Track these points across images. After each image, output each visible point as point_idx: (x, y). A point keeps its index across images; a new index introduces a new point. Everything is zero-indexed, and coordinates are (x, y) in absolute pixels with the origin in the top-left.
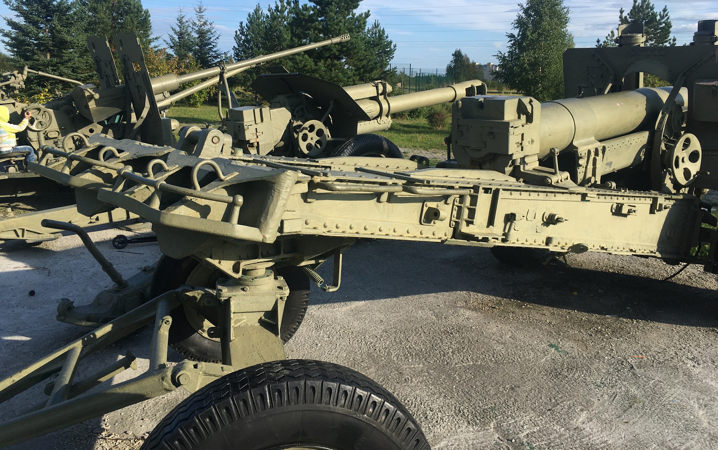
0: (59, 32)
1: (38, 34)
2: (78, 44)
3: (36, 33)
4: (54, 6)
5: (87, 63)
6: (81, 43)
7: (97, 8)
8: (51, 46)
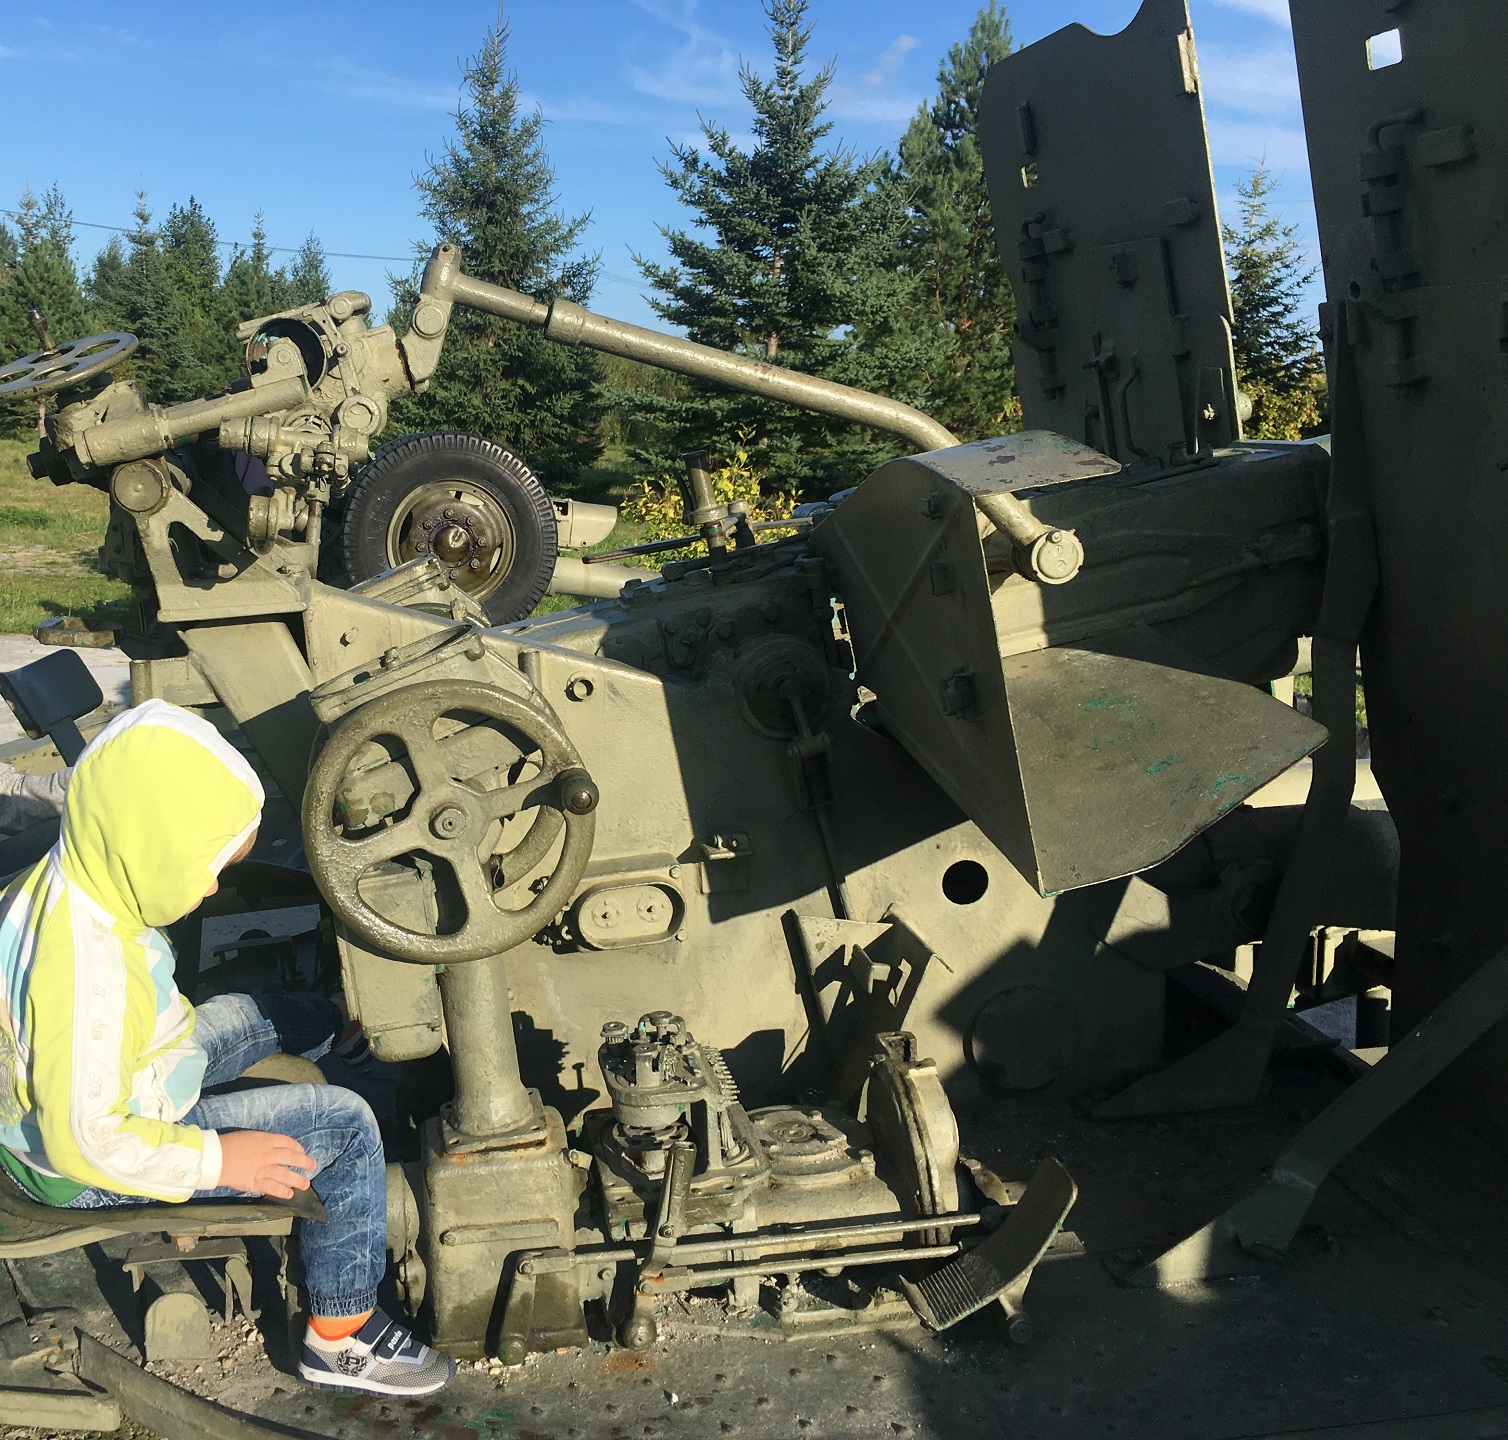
0: (811, 266)
1: (750, 274)
2: (864, 304)
3: (746, 274)
4: (806, 186)
5: (883, 366)
6: (872, 301)
7: (932, 190)
8: (783, 315)
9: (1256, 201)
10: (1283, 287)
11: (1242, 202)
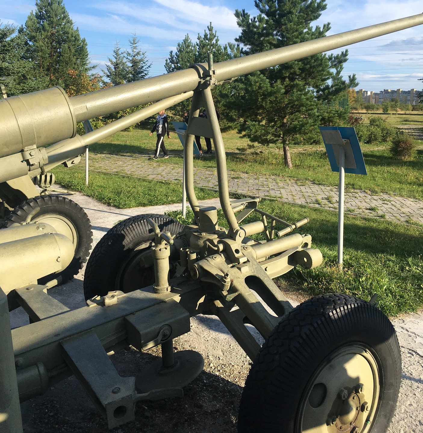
9: (135, 45)
10: (144, 69)
11: (131, 45)
